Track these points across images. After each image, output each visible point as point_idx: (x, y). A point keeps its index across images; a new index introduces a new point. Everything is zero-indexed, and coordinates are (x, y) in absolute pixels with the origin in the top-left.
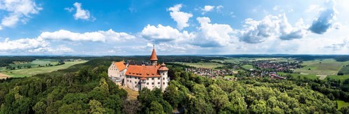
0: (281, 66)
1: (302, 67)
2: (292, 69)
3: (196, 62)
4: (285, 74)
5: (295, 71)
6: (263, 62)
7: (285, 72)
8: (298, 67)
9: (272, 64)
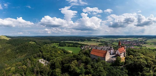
0: (135, 43)
1: (147, 43)
2: (141, 45)
3: (83, 41)
4: (138, 47)
5: (143, 45)
6: (124, 40)
7: (138, 46)
8: (145, 43)
9: (129, 42)
